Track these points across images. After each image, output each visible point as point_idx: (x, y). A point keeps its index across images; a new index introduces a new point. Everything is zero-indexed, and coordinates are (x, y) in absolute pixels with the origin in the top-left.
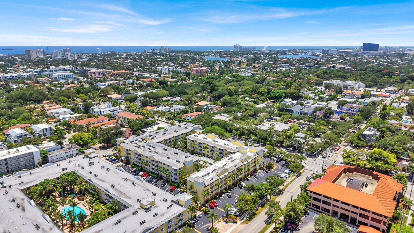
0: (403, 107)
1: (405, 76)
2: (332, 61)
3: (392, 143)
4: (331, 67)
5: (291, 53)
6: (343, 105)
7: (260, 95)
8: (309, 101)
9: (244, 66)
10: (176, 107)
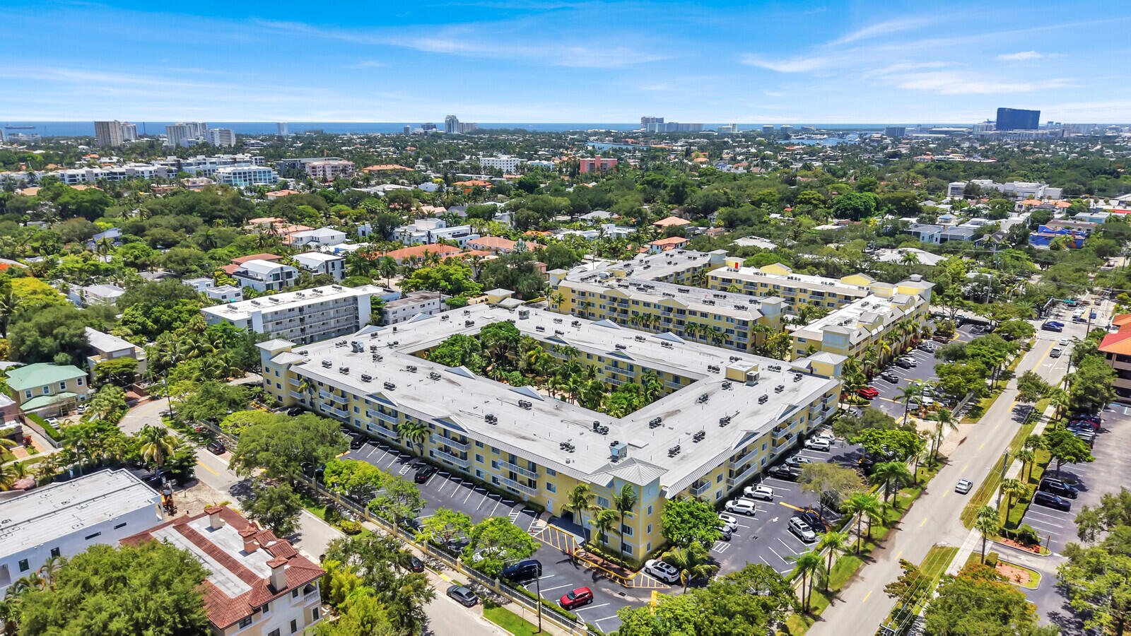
5: (804, 136)
6: (1043, 223)
7: (808, 207)
8: (944, 217)
9: (703, 160)
10: (612, 230)
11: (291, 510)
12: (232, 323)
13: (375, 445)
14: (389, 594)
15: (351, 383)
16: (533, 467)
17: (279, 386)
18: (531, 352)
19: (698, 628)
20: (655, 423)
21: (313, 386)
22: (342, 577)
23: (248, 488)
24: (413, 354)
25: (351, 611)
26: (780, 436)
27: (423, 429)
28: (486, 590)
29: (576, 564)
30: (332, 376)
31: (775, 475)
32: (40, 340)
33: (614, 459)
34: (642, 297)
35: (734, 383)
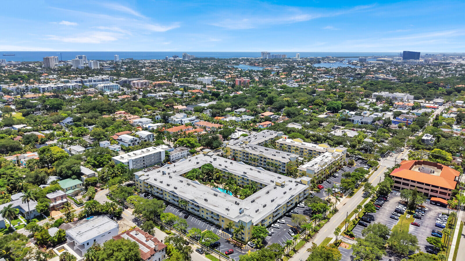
0: (452, 117)
1: (450, 88)
2: (373, 71)
3: (448, 145)
4: (373, 78)
5: (326, 62)
6: (398, 116)
7: (318, 106)
8: (365, 112)
9: (283, 76)
10: (245, 117)
11: (152, 228)
12: (123, 163)
13: (171, 206)
14: (182, 251)
15: (163, 186)
16: (218, 215)
17: (141, 186)
18: (217, 174)
19: (257, 260)
20: (253, 201)
21: (152, 187)
22: (170, 247)
23: (137, 220)
24: (181, 175)
25: (173, 255)
26: (289, 204)
27: (186, 202)
28: (206, 250)
29: (229, 243)
30: (157, 184)
31: (287, 216)
32: (67, 171)
33: (240, 213)
34: (253, 152)
35: (277, 187)
